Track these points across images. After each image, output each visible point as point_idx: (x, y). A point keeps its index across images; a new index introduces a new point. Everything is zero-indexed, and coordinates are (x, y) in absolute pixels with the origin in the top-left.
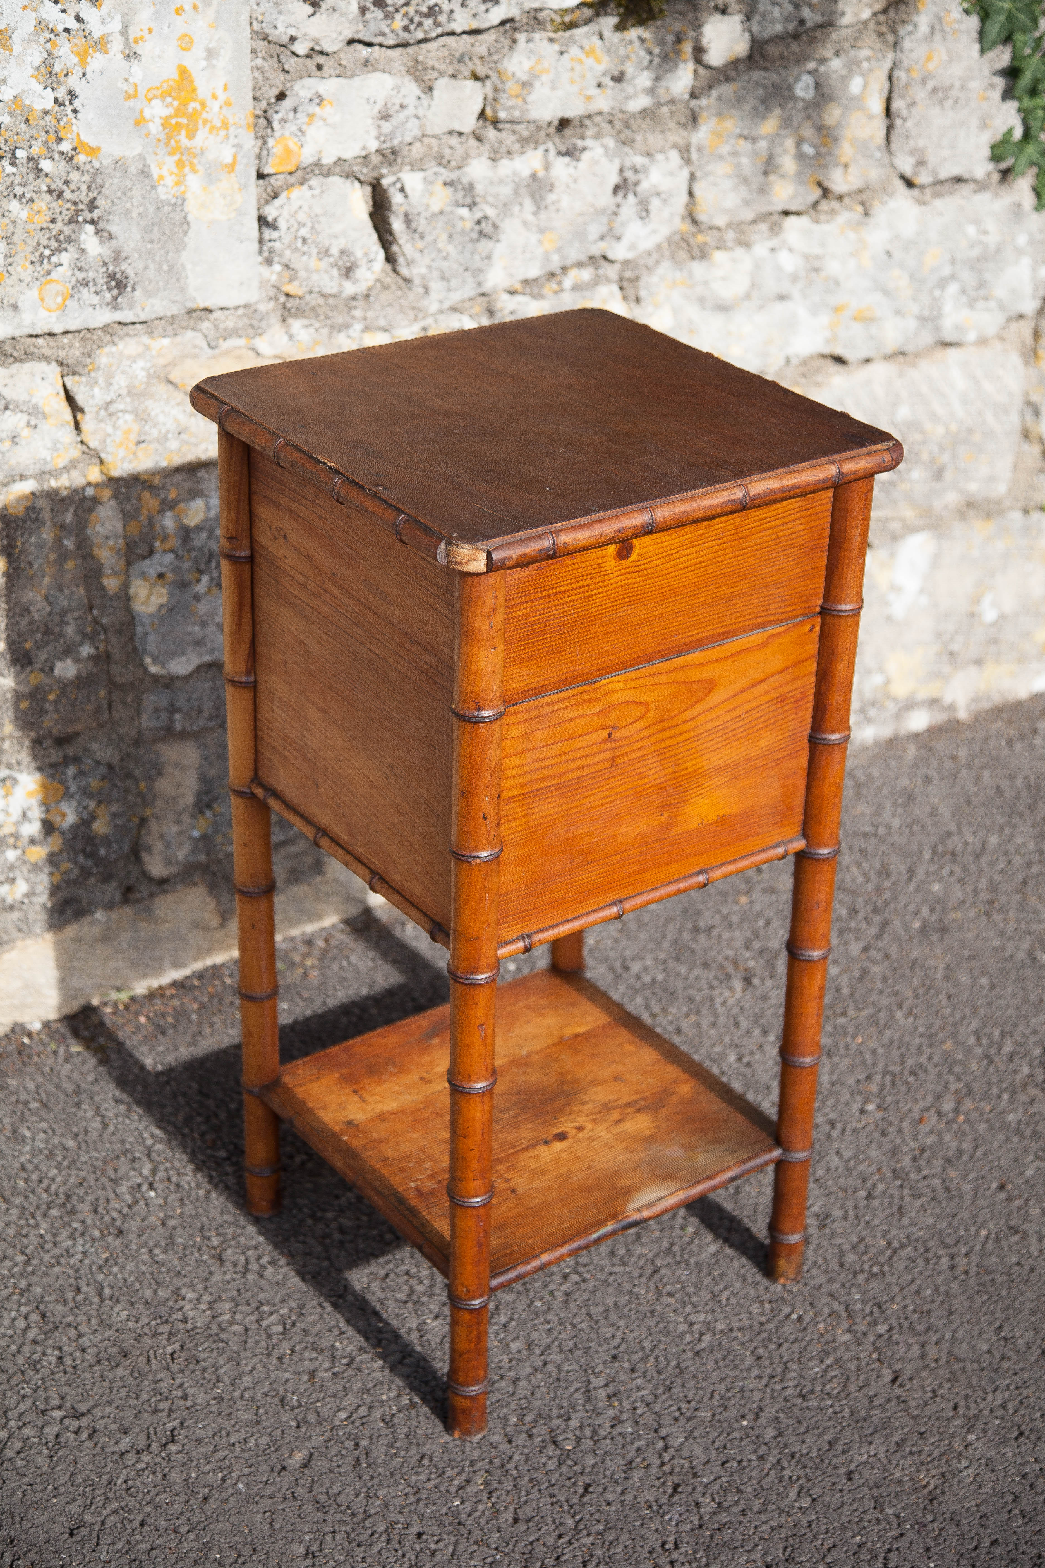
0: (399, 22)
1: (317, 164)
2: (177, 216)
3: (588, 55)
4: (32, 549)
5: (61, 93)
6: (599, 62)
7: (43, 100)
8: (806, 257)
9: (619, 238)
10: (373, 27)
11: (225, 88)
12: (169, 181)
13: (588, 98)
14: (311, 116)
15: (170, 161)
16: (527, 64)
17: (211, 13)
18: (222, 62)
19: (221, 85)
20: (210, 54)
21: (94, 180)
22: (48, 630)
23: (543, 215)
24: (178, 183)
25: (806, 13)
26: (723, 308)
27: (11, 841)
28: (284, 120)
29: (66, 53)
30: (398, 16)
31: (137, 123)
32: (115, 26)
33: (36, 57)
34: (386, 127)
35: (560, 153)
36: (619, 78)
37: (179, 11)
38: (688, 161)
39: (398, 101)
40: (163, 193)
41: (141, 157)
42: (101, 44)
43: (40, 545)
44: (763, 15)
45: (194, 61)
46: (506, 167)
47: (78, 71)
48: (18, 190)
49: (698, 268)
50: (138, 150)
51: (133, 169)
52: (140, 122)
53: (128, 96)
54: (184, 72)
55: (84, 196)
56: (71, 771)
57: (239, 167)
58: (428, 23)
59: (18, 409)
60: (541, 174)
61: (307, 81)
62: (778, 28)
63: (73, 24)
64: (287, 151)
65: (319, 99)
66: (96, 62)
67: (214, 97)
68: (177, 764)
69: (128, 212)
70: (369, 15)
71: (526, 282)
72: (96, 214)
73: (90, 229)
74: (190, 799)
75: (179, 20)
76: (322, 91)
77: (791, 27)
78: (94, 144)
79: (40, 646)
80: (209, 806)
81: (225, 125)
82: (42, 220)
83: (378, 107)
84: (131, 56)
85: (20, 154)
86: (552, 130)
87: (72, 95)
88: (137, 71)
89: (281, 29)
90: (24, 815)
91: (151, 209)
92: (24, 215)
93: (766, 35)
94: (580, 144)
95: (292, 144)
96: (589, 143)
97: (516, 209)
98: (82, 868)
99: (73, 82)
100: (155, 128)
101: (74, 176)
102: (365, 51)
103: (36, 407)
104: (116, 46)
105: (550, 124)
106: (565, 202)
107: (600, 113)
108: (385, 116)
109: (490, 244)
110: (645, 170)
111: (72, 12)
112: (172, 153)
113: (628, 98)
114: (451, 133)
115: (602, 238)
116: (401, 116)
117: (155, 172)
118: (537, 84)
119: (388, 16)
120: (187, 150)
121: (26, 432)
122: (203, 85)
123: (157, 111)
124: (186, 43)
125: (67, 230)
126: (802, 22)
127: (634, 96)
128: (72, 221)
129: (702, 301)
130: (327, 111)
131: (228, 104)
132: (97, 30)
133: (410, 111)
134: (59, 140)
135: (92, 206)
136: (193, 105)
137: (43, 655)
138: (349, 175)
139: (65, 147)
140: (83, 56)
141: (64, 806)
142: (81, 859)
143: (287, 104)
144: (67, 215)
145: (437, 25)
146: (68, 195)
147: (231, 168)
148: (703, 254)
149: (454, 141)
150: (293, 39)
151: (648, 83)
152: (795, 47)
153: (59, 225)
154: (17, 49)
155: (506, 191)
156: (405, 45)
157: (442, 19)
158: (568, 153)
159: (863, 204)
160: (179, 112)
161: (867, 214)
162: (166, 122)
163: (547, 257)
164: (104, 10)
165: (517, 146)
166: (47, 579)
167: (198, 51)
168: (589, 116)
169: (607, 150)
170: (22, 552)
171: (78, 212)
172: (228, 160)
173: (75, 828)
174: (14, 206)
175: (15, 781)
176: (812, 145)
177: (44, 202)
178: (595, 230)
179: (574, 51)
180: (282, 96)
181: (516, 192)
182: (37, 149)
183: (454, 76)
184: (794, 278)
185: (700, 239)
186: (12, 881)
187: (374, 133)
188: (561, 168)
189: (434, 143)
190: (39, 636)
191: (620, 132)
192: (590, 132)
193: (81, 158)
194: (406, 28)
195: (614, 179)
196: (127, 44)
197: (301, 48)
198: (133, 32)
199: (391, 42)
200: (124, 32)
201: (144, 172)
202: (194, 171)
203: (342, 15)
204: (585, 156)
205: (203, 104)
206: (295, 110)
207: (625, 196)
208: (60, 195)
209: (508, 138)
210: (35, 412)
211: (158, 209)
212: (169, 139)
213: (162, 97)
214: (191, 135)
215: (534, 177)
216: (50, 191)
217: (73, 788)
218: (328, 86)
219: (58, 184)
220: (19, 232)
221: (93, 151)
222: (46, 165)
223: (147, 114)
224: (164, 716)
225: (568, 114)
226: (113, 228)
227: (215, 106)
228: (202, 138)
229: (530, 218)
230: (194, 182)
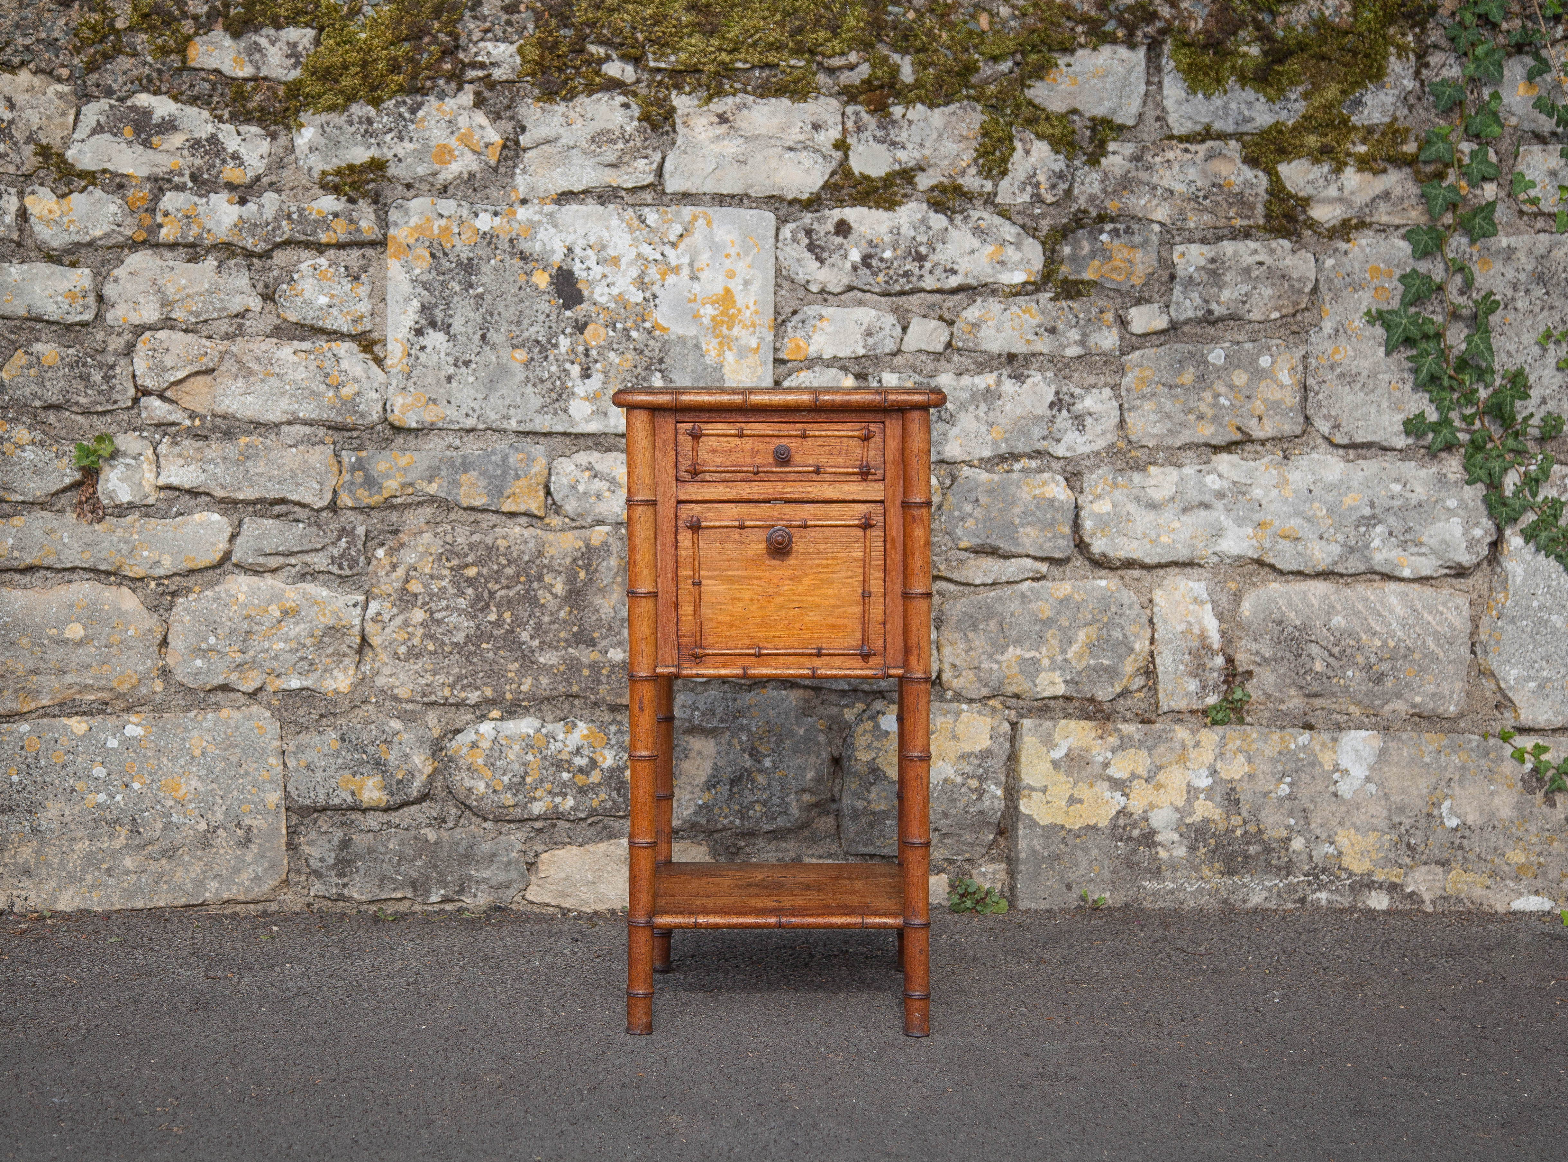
0: (881, 278)
1: (820, 358)
2: (717, 375)
3: (1024, 312)
4: (603, 570)
5: (648, 294)
6: (1033, 317)
7: (637, 297)
8: (1235, 483)
9: (1058, 441)
10: (864, 280)
11: (755, 303)
12: (713, 353)
13: (1028, 341)
14: (814, 326)
15: (715, 342)
16: (977, 314)
17: (749, 259)
18: (754, 288)
19: (752, 300)
20: (746, 283)
21: (663, 346)
22: (610, 628)
23: (991, 414)
24: (719, 356)
25: (1214, 306)
26: (1153, 506)
27: (566, 765)
28: (795, 328)
29: (653, 272)
30: (881, 275)
31: (695, 317)
32: (686, 260)
33: (634, 272)
34: (871, 341)
35: (1010, 376)
36: (1052, 331)
37: (728, 256)
38: (1118, 397)
39: (878, 325)
40: (708, 360)
41: (696, 337)
42: (676, 270)
43: (609, 569)
44: (1177, 304)
45: (736, 285)
46: (966, 380)
47: (659, 283)
48: (615, 346)
49: (1137, 477)
50: (694, 333)
51: (690, 343)
52: (697, 317)
53: (690, 301)
54: (728, 291)
55: (656, 354)
56: (613, 728)
57: (761, 351)
58: (903, 281)
59: (603, 479)
60: (993, 388)
61: (817, 307)
62: (1190, 314)
63: (659, 257)
64: (799, 347)
65: (821, 317)
66: (671, 279)
67: (747, 307)
68: (699, 753)
69: (684, 368)
70: (859, 272)
71: (981, 460)
72: (663, 366)
73: (658, 375)
74: (704, 779)
75: (727, 262)
76: (824, 313)
77: (1200, 314)
78: (666, 325)
79: (604, 638)
80: (714, 786)
81: (753, 325)
82: (628, 365)
83: (864, 327)
84: (694, 278)
85: (619, 326)
86: (1003, 360)
87: (655, 296)
88: (697, 287)
89: (801, 275)
90: (578, 749)
91: (700, 369)
92: (617, 360)
93: (1182, 318)
94: (1026, 372)
95: (802, 343)
96: (1032, 373)
97: (972, 408)
98: (614, 802)
99: (656, 289)
100: (706, 321)
101: (652, 343)
102: (859, 294)
103: (614, 478)
104: (685, 272)
105: (999, 355)
106: (1008, 407)
107: (1041, 354)
108: (869, 333)
109: (947, 426)
110: (1082, 398)
111: (659, 250)
112: (716, 337)
113: (1063, 346)
114: (920, 351)
115: (1044, 438)
116: (881, 335)
117: (704, 347)
118: (984, 326)
119: (875, 274)
120: (725, 337)
121: (607, 494)
122: (740, 301)
123: (708, 311)
124: (731, 274)
125: (644, 374)
126: (1210, 312)
127: (1069, 345)
128: (647, 368)
129: (1138, 499)
130: (825, 324)
131: (756, 312)
132: (674, 262)
133: (887, 332)
134: (644, 321)
135: (661, 362)
136: (732, 311)
137: (604, 643)
138: (845, 369)
139: (647, 325)
140: (663, 275)
141: (606, 752)
142: (614, 794)
143: (797, 317)
144: (644, 364)
145: (909, 282)
146: (646, 353)
147: (756, 350)
148: (1140, 467)
149: (924, 357)
150: (808, 282)
151: (1077, 337)
152: (1211, 330)
153: (639, 370)
154: (623, 267)
155: (965, 395)
156: (888, 295)
157: (914, 279)
158: (1015, 377)
159: (1284, 451)
160: (722, 313)
161: (1286, 458)
162: (713, 319)
163: (995, 443)
164: (679, 251)
165: (973, 367)
166: (615, 595)
167: (739, 280)
168: (1034, 355)
169: (1045, 378)
170: (596, 570)
171: (651, 364)
172: (754, 345)
173: (612, 770)
174: (612, 355)
175: (575, 725)
176: (1227, 398)
177: (630, 355)
178: (1037, 432)
179: (1014, 308)
180: (795, 312)
181: (972, 397)
182: (629, 324)
183: (924, 316)
184: (1220, 495)
185: (1133, 453)
186: (565, 795)
187: (861, 343)
188: (1009, 386)
189: (911, 359)
190: (604, 631)
191: (1061, 370)
192: (1034, 366)
193: (657, 333)
194: (886, 282)
195: (1051, 397)
196: (692, 271)
197: (814, 288)
198: (696, 265)
199: (877, 290)
200: (691, 264)
201: (697, 346)
202: (730, 349)
203: (840, 269)
204: (1029, 381)
205: (739, 311)
206: (803, 322)
207: (1059, 411)
208: (641, 352)
209: (966, 361)
210: (613, 481)
211: (705, 369)
212: (715, 328)
213: (712, 304)
214: (730, 328)
215: (988, 389)
216: (635, 349)
217: (613, 741)
218: (829, 311)
219: (642, 346)
220: (613, 370)
221: (665, 329)
222: (634, 334)
223: (702, 312)
224: (688, 711)
225: (1014, 350)
226: (674, 377)
227: (748, 313)
228: (736, 331)
229: (982, 414)
230: (730, 357)
